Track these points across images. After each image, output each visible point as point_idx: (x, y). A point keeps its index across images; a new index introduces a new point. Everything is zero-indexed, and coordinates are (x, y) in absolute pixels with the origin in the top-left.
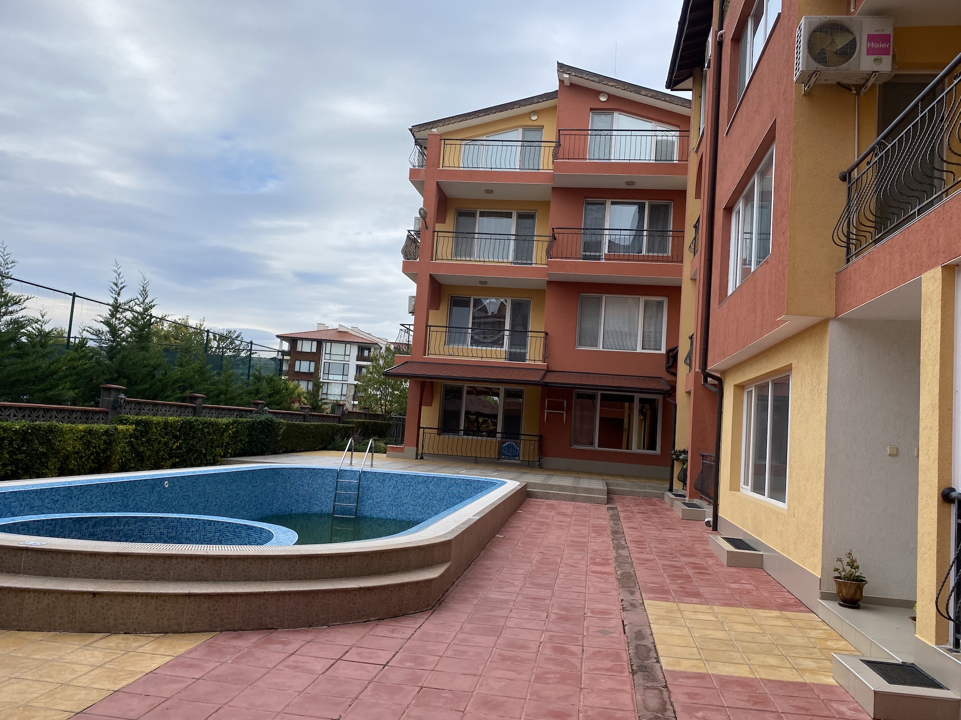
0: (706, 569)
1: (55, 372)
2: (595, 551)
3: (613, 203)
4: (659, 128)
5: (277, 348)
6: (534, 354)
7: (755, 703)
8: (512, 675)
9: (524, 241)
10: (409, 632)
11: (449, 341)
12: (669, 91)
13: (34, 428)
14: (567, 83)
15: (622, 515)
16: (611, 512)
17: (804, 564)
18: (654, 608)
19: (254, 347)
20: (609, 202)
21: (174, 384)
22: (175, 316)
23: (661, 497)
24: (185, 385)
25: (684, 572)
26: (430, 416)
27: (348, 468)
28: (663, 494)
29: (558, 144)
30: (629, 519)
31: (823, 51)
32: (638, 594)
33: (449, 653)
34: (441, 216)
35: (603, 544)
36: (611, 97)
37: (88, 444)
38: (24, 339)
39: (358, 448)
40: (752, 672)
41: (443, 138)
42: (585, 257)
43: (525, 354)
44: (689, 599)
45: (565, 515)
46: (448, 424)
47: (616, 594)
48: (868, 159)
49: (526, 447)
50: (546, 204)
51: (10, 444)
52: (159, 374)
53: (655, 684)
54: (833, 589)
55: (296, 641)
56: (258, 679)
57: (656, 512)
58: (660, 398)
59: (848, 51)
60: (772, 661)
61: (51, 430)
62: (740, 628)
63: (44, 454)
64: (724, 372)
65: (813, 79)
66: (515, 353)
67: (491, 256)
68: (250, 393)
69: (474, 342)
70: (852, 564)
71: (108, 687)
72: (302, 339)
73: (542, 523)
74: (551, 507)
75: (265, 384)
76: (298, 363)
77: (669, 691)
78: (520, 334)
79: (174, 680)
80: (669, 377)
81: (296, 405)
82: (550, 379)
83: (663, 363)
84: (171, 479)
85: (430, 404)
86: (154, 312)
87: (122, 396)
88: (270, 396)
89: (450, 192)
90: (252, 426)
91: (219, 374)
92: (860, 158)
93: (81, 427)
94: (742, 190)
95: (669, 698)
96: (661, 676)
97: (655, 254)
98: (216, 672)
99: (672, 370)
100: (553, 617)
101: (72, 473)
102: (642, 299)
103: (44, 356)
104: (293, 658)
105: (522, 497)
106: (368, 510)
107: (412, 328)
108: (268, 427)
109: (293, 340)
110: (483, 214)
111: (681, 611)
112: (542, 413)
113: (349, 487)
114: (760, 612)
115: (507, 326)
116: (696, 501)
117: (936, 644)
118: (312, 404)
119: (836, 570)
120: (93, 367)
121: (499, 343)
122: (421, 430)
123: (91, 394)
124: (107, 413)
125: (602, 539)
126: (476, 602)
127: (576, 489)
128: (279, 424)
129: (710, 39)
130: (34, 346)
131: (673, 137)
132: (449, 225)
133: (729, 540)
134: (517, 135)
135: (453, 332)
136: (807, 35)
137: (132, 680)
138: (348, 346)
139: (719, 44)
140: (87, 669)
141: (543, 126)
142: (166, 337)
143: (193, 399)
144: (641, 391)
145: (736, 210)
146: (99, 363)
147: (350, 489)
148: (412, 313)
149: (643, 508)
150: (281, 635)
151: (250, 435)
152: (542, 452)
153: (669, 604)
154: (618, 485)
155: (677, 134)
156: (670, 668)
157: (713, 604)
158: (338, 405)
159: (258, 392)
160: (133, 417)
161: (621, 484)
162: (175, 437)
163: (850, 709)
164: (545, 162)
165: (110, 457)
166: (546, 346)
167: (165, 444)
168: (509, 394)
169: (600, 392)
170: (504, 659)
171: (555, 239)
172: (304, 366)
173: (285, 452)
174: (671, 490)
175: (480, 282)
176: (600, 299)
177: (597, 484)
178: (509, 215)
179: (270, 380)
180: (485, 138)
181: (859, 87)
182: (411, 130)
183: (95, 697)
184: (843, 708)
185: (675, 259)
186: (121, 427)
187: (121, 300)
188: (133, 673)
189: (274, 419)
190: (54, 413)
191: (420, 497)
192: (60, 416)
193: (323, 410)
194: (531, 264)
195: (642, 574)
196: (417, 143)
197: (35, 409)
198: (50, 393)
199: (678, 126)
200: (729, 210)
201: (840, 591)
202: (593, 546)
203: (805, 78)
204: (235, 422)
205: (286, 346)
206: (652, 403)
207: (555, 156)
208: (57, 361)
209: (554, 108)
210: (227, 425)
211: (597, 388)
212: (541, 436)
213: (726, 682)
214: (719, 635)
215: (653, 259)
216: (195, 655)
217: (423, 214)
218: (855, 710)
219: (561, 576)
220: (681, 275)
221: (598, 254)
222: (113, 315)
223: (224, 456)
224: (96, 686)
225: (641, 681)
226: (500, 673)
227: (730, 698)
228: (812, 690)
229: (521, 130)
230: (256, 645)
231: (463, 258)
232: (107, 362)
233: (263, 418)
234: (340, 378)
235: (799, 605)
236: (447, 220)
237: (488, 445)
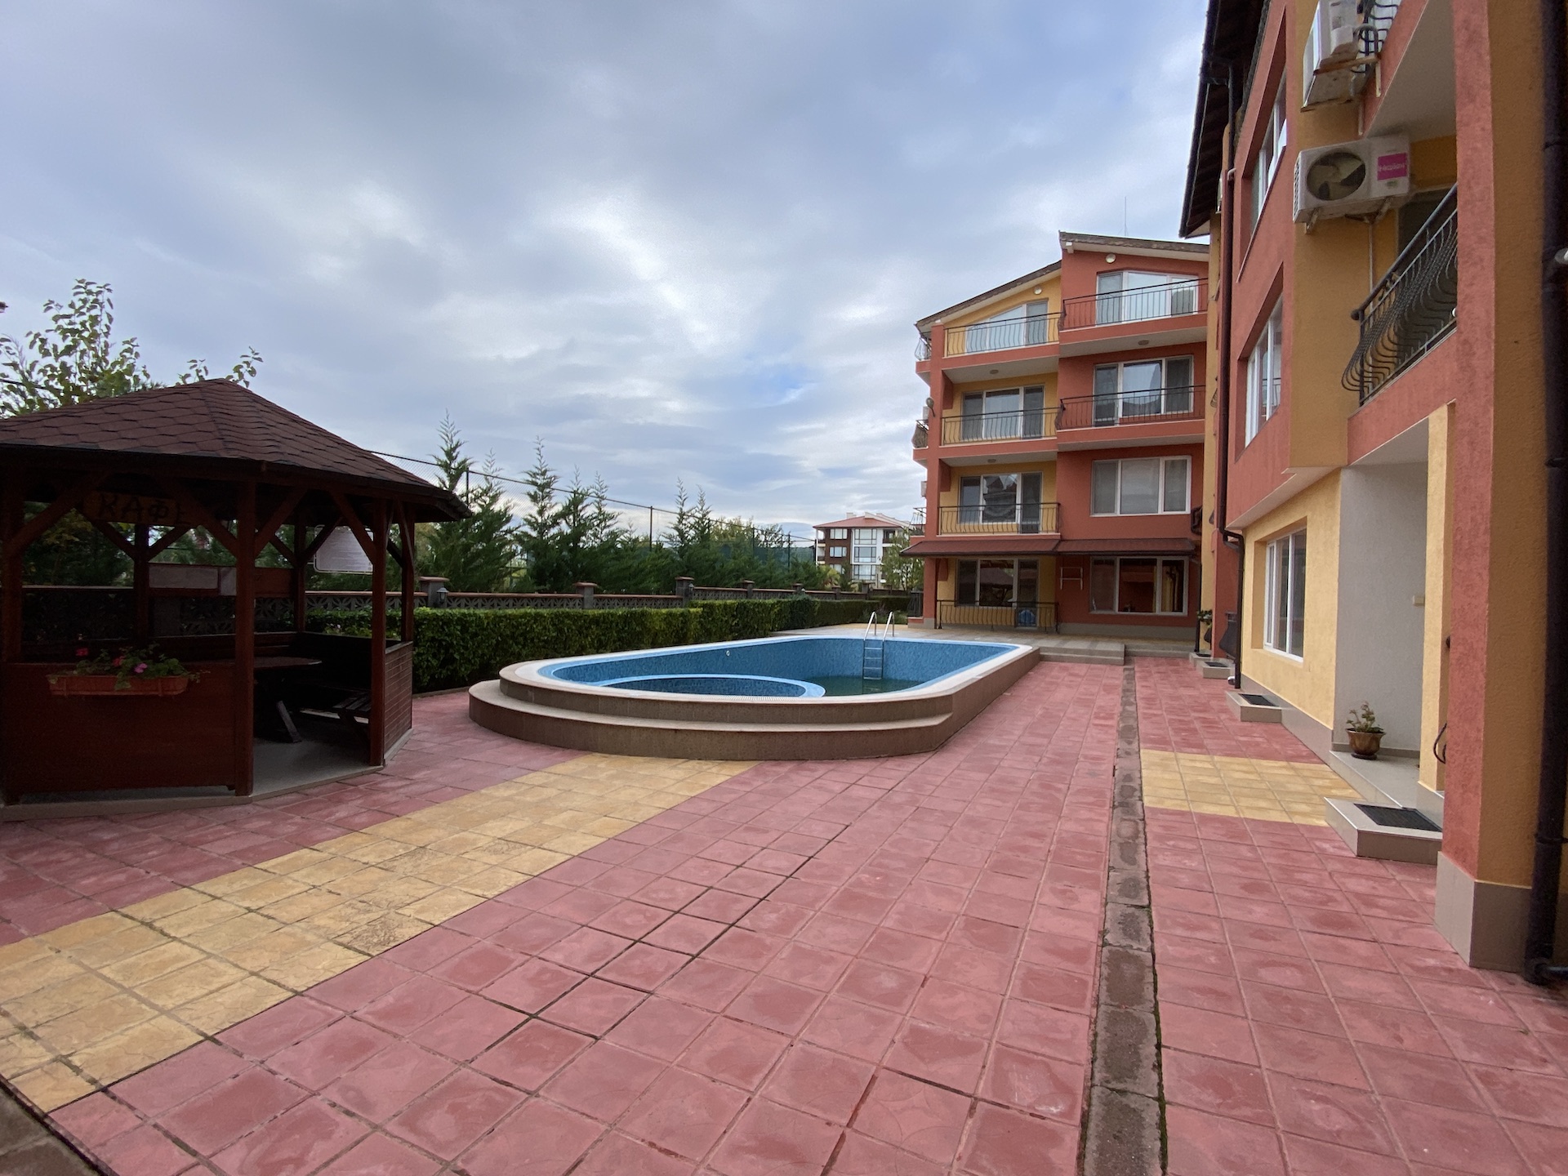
0: (1216, 723)
1: (642, 570)
2: (1100, 707)
3: (1125, 365)
4: (1174, 281)
5: (814, 538)
6: (1047, 525)
7: (1231, 837)
8: (999, 803)
9: (1032, 415)
10: (912, 767)
11: (961, 520)
12: (1183, 240)
13: (631, 613)
14: (1070, 251)
15: (1137, 675)
16: (1127, 672)
17: (1318, 717)
18: (1148, 756)
19: (792, 539)
20: (1121, 365)
21: (729, 573)
22: (729, 518)
23: (1186, 658)
24: (739, 573)
25: (1192, 726)
26: (946, 590)
27: (873, 638)
28: (1188, 655)
29: (1064, 313)
30: (1145, 678)
31: (1326, 185)
32: (1135, 745)
33: (945, 784)
34: (948, 401)
35: (1113, 701)
36: (1119, 257)
37: (669, 624)
38: (619, 546)
39: (880, 621)
40: (1238, 813)
41: (946, 328)
42: (1097, 424)
43: (1037, 526)
44: (1189, 750)
45: (1077, 675)
46: (964, 596)
47: (1112, 741)
48: (1380, 294)
49: (1044, 615)
50: (1053, 376)
51: (617, 625)
52: (718, 566)
53: (1132, 818)
54: (1347, 741)
55: (821, 769)
56: (792, 794)
57: (1177, 672)
58: (1186, 559)
59: (1357, 178)
60: (1263, 804)
61: (643, 614)
62: (1237, 775)
63: (640, 633)
64: (1245, 529)
65: (1315, 217)
66: (1027, 526)
67: (998, 434)
68: (790, 577)
69: (986, 518)
70: (1369, 716)
71: (688, 794)
72: (835, 528)
73: (1052, 683)
74: (1065, 669)
75: (801, 568)
76: (832, 549)
77: (1145, 824)
78: (1031, 508)
79: (734, 791)
80: (1194, 538)
81: (829, 586)
82: (1062, 548)
83: (1189, 526)
84: (731, 649)
85: (945, 579)
86: (710, 516)
87: (692, 585)
88: (806, 579)
89: (957, 378)
90: (793, 605)
91: (764, 563)
92: (1376, 287)
93: (664, 611)
94: (1255, 337)
95: (1144, 828)
96: (1140, 811)
97: (1175, 413)
98: (760, 788)
99: (1196, 530)
100: (1045, 760)
101: (661, 646)
102: (1162, 460)
103: (634, 558)
104: (818, 781)
105: (1033, 661)
106: (892, 673)
107: (925, 510)
108: (805, 605)
109: (827, 530)
110: (989, 395)
111: (1177, 760)
112: (1057, 583)
113: (874, 654)
114: (1265, 763)
115: (1019, 500)
116: (1222, 660)
117: (1438, 790)
118: (842, 585)
119: (1350, 722)
120: (668, 564)
121: (1011, 516)
122: (938, 603)
123: (669, 585)
124: (682, 599)
125: (1111, 696)
126: (975, 746)
127: (1091, 652)
128: (814, 602)
129: (1221, 180)
130: (626, 550)
131: (1191, 286)
132: (957, 409)
133: (1247, 697)
134: (1022, 311)
135: (965, 510)
136: (1306, 172)
137: (703, 790)
138: (874, 530)
139: (1231, 185)
140: (673, 782)
141: (1048, 299)
142: (725, 535)
143: (745, 585)
144: (1163, 553)
145: (1252, 358)
146: (673, 561)
147: (876, 656)
148: (925, 496)
149: (1163, 669)
150: (810, 765)
151: (791, 612)
152: (1058, 619)
153: (1166, 753)
154: (1138, 647)
155: (1196, 283)
156: (1151, 805)
157: (1215, 754)
158: (863, 584)
159: (796, 576)
160: (700, 602)
161: (1139, 646)
162: (733, 616)
163: (1334, 847)
164: (1051, 334)
165: (686, 633)
166: (1059, 517)
167: (726, 621)
168: (1022, 565)
169: (1118, 558)
170: (993, 790)
171: (1064, 409)
172: (838, 552)
173: (820, 626)
174: (1197, 650)
175: (989, 461)
176: (1116, 465)
177: (1116, 647)
178: (1016, 392)
179: (806, 566)
180: (988, 321)
181: (1373, 216)
182: (916, 325)
183: (680, 800)
184: (1326, 846)
185: (1197, 415)
186: (692, 610)
187: (685, 509)
188: (704, 786)
189: (810, 598)
190: (644, 601)
191: (938, 662)
192: (649, 603)
193: (852, 589)
194: (1041, 437)
195: (1144, 727)
196: (923, 335)
197: (631, 599)
198: (641, 586)
199: (1196, 275)
200: (1244, 360)
201: (1353, 743)
202: (1100, 702)
203: (1306, 216)
204: (779, 602)
205: (821, 535)
206: (1180, 564)
207: (1061, 326)
208: (644, 561)
209: (1058, 278)
210: (773, 605)
211: (1117, 554)
212: (1057, 604)
213: (1205, 819)
214: (1213, 780)
215: (1172, 418)
216: (747, 776)
217: (931, 404)
218: (1340, 848)
219: (1061, 727)
220: (1203, 431)
221: (1110, 419)
222: (680, 522)
223: (772, 630)
224: (680, 793)
225: (1120, 814)
226: (988, 801)
227: (1206, 832)
228: (1298, 830)
229: (1025, 306)
230: (791, 771)
231: (971, 440)
232: (679, 559)
233: (800, 598)
234: (869, 560)
235: (1313, 757)
236: (954, 406)
237: (1006, 614)
